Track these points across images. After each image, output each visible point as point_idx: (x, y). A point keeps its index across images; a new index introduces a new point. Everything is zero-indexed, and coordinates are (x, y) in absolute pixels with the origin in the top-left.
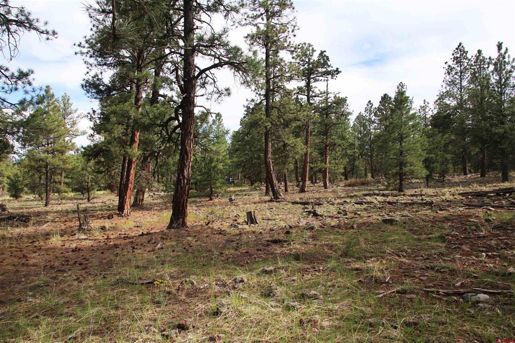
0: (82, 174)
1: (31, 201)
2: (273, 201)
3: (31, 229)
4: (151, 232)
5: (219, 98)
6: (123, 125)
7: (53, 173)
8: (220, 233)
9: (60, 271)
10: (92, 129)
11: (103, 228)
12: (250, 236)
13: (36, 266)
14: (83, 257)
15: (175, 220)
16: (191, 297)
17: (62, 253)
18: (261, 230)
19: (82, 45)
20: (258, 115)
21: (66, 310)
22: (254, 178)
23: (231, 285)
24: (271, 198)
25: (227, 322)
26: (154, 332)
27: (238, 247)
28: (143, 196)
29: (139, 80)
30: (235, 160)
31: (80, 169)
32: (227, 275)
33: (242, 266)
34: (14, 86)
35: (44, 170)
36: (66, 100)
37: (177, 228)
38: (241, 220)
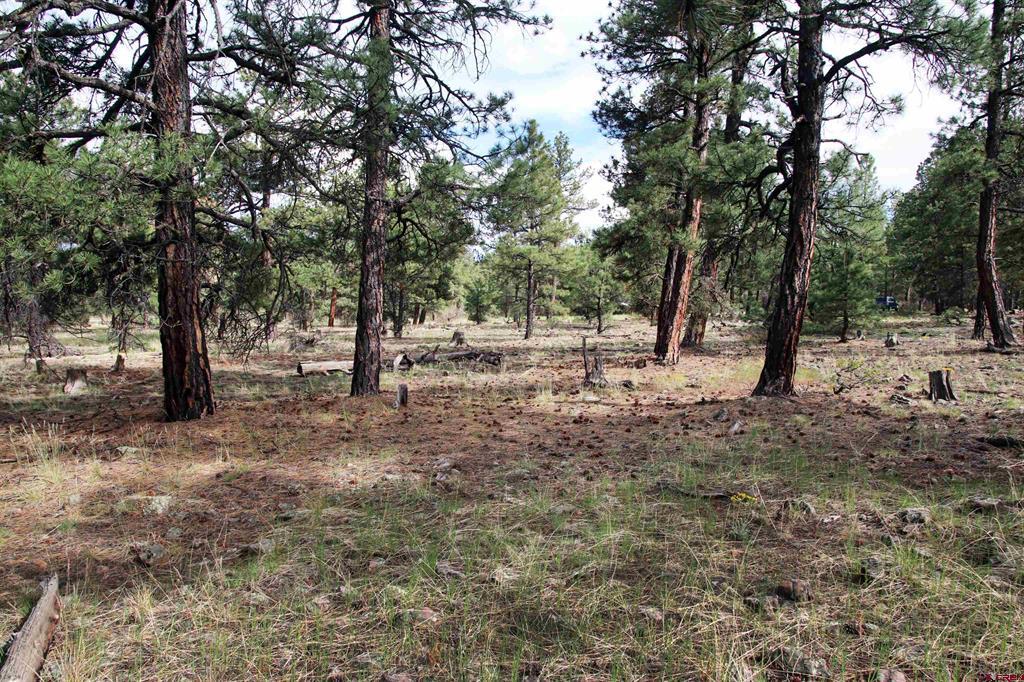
0: (589, 282)
1: (502, 328)
2: (994, 352)
3: (503, 378)
4: (720, 398)
5: (877, 120)
6: (671, 186)
7: (540, 279)
8: (867, 413)
9: (555, 455)
10: (612, 196)
11: (627, 385)
12: (937, 426)
13: (516, 442)
14: (594, 435)
15: (771, 378)
16: (805, 537)
17: (557, 424)
18: (963, 415)
19: (593, 38)
20: (965, 156)
21: (567, 526)
22: (946, 298)
23: (893, 525)
24: (989, 344)
25: (885, 603)
26: (729, 593)
27: (908, 445)
28: (704, 327)
29: (701, 95)
30: (902, 256)
31: (585, 273)
32: (884, 503)
33: (918, 487)
34: (482, 124)
35: (524, 273)
36: (562, 144)
37: (773, 394)
38: (913, 389)
